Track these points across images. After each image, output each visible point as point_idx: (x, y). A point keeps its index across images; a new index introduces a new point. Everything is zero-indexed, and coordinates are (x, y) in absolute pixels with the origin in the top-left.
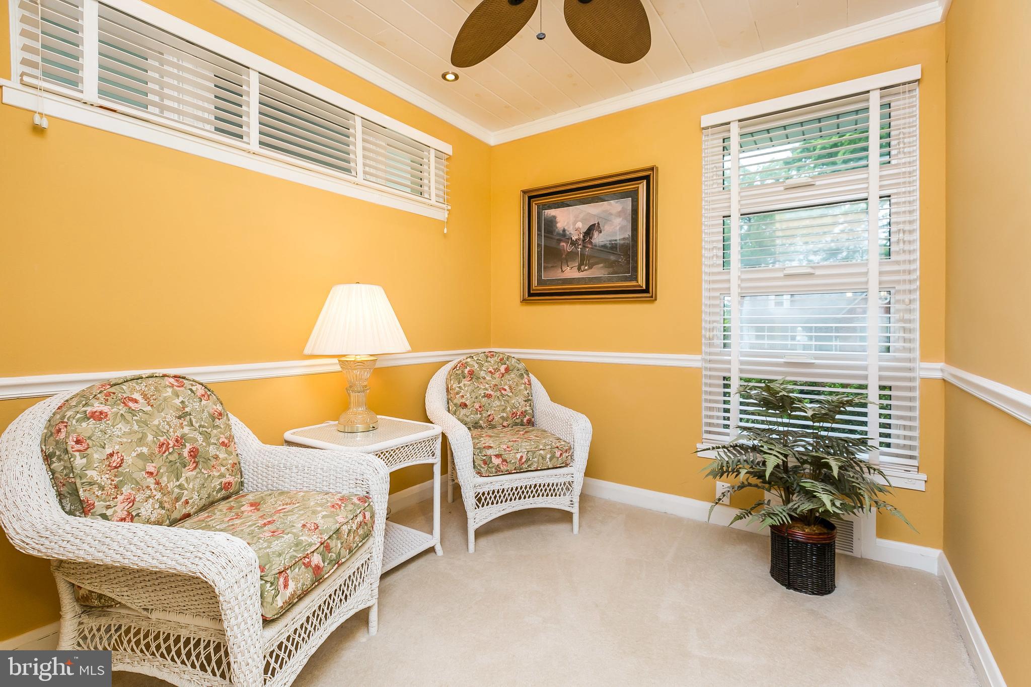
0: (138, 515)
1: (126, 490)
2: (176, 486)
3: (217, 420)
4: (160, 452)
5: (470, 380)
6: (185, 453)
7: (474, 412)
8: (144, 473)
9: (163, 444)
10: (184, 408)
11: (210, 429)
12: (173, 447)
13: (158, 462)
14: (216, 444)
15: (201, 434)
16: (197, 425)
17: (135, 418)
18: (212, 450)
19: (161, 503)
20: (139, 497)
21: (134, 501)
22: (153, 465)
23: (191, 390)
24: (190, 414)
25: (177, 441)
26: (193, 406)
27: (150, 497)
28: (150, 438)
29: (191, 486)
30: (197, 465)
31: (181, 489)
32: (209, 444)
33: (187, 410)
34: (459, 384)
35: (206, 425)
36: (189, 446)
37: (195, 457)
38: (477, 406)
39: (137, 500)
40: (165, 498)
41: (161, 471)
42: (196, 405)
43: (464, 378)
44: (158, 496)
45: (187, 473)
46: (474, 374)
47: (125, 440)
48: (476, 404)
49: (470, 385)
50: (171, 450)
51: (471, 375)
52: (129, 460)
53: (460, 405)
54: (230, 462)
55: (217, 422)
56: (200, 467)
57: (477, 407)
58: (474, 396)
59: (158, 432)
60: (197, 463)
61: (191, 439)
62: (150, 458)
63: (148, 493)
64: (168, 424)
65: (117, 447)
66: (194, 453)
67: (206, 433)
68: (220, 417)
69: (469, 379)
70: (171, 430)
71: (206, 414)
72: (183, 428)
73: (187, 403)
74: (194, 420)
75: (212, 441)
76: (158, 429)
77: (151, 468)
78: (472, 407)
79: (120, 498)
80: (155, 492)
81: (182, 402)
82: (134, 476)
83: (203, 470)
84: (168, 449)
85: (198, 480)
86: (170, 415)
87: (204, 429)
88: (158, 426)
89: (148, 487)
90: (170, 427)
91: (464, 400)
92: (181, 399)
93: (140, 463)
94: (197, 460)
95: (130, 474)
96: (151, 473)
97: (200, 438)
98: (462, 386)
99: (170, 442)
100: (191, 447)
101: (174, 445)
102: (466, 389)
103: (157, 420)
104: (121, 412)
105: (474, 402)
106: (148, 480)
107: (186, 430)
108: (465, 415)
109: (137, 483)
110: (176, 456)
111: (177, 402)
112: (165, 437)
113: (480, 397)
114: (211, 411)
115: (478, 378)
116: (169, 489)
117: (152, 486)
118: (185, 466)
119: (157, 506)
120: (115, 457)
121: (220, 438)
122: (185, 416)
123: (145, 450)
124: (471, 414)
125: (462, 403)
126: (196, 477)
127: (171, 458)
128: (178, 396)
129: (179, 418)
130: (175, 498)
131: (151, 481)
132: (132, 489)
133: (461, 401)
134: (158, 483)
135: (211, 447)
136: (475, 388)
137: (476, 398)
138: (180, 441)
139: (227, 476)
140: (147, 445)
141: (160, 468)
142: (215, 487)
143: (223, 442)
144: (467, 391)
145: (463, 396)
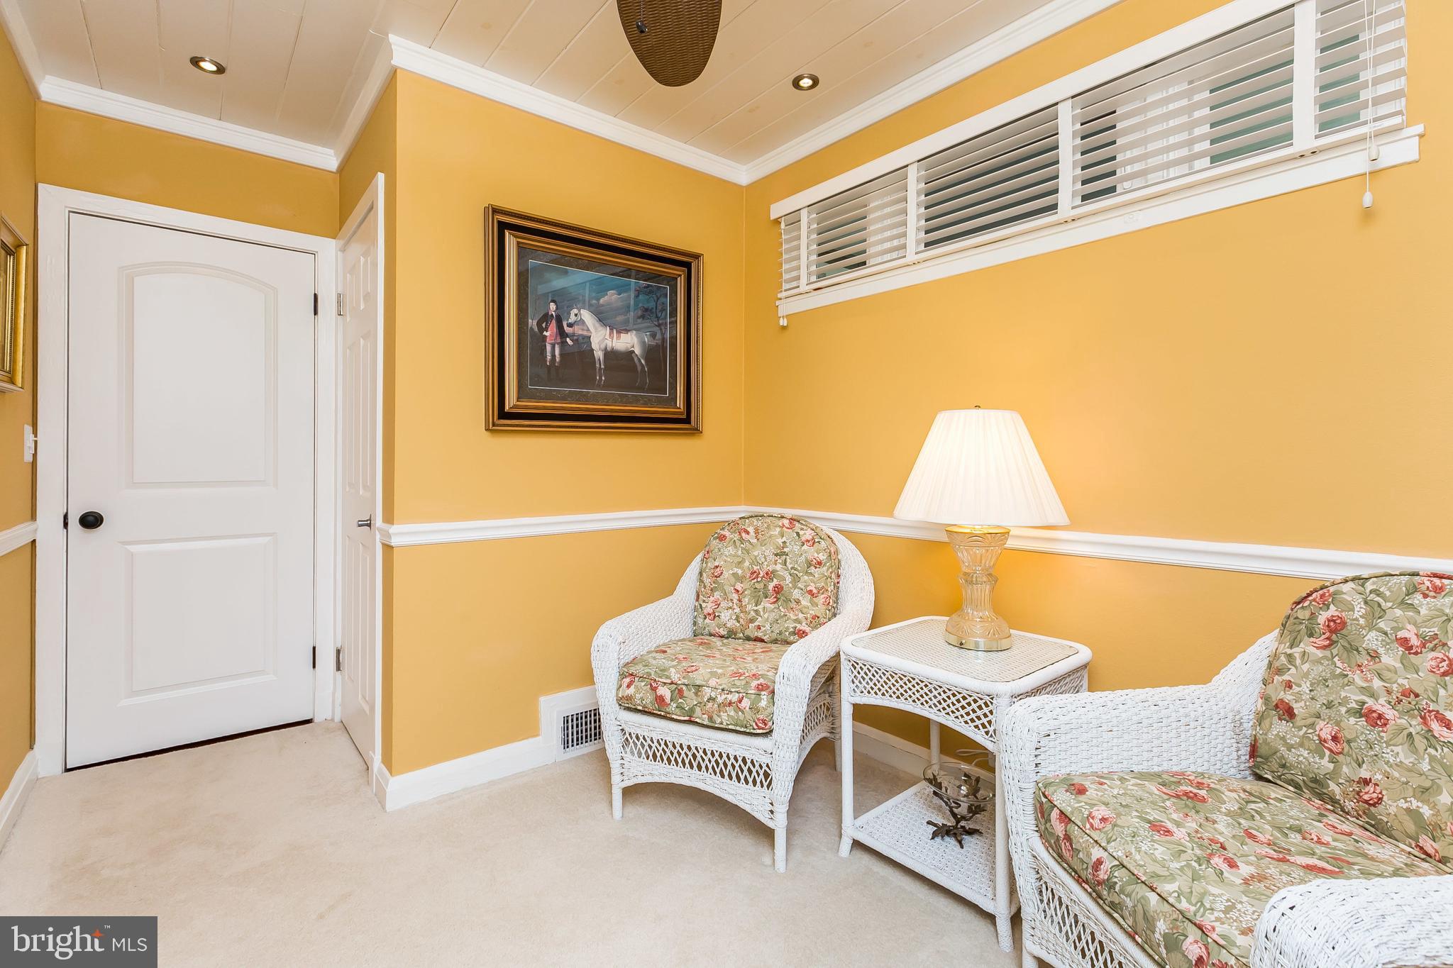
0: (719, 616)
1: (717, 595)
2: (753, 610)
3: (813, 568)
4: (750, 577)
5: (1325, 647)
6: (771, 586)
7: (1313, 747)
8: (732, 588)
9: (755, 572)
10: (783, 548)
11: (801, 574)
12: (762, 578)
13: (747, 585)
14: (802, 590)
15: (791, 575)
16: (790, 566)
17: (742, 545)
18: (796, 594)
19: (737, 617)
20: (724, 604)
21: (719, 605)
22: (742, 585)
23: (798, 534)
24: (787, 555)
25: (767, 574)
26: (792, 548)
27: (731, 608)
28: (747, 564)
29: (766, 616)
30: (777, 601)
31: (757, 615)
32: (795, 587)
33: (786, 550)
34: (1291, 647)
35: (799, 568)
36: (775, 581)
37: (778, 593)
38: (1326, 731)
39: (721, 605)
40: (741, 615)
41: (746, 593)
42: (796, 548)
43: (1311, 635)
44: (737, 610)
45: (766, 604)
46: (1344, 632)
47: (729, 560)
48: (1321, 724)
49: (1319, 661)
50: (759, 579)
51: (1332, 632)
52: (726, 574)
53: (1277, 706)
54: (812, 612)
55: (812, 569)
56: (780, 603)
57: (1326, 734)
58: (1323, 695)
59: (755, 561)
60: (778, 599)
61: (780, 576)
62: (740, 579)
63: (731, 604)
64: (765, 557)
65: (722, 563)
66: (778, 590)
67: (796, 576)
68: (818, 566)
69: (1321, 641)
70: (766, 563)
71: (803, 558)
72: (776, 564)
73: (788, 544)
74: (788, 561)
75: (799, 585)
76: (756, 559)
77: (739, 586)
78: (1308, 726)
79: (712, 599)
80: (735, 606)
81: (784, 542)
82: (725, 587)
83: (781, 608)
84: (757, 577)
85: (774, 614)
86: (769, 551)
87: (795, 572)
88: (756, 557)
89: (732, 600)
90: (766, 561)
91: (1288, 697)
92: (784, 539)
93: (733, 580)
94: (778, 596)
95: (723, 585)
96: (738, 591)
97: (789, 579)
98: (1297, 655)
99: (761, 572)
100: (777, 583)
101: (763, 576)
102: (1306, 667)
103: (757, 552)
104: (735, 539)
105: (1319, 716)
106: (734, 595)
107: (779, 567)
108: (1283, 739)
109: (725, 594)
110: (761, 585)
111: (780, 541)
112: (759, 567)
113: (1343, 710)
114: (810, 557)
115: (1352, 649)
116: (747, 610)
117: (735, 601)
118: (766, 597)
119: (734, 617)
120: (718, 569)
121: (809, 586)
122: (782, 555)
123: (740, 572)
124: (1301, 745)
125: (1282, 700)
126: (773, 611)
127: (757, 586)
128: (783, 536)
129: (776, 555)
130: (750, 619)
131: (735, 596)
132: (721, 596)
133: (1281, 695)
134: (740, 600)
135: (796, 590)
136: (1334, 676)
137: (1329, 705)
138: (770, 575)
139: (804, 624)
140: (742, 569)
141: (745, 590)
142: (788, 628)
143: (811, 591)
144: (1306, 675)
145: (1289, 685)
